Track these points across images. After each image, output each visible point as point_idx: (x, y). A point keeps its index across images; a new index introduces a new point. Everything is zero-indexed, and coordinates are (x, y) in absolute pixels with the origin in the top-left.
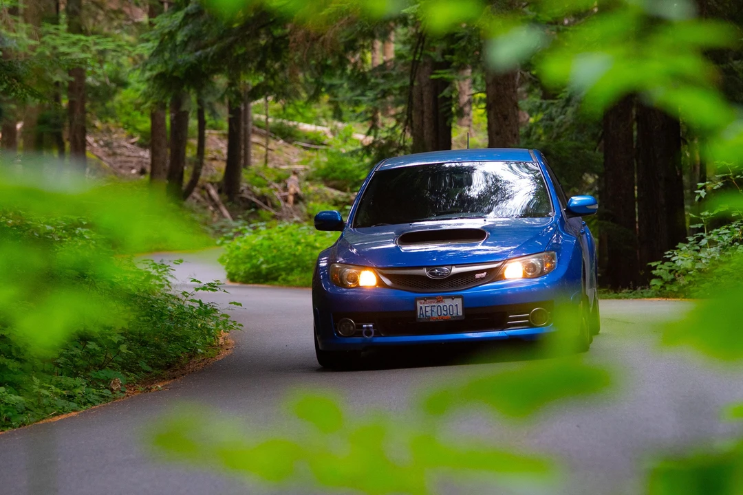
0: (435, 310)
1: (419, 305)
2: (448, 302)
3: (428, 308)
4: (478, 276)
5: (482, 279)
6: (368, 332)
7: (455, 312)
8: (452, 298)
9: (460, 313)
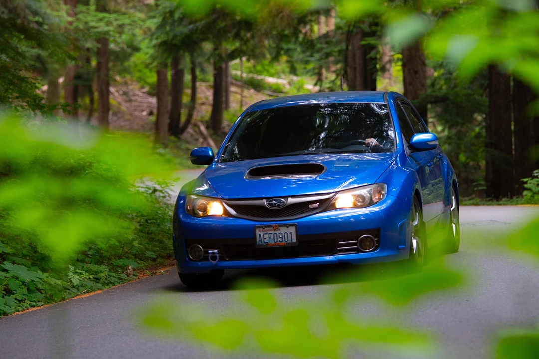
0: (272, 237)
1: (257, 233)
2: (283, 230)
3: (265, 236)
4: (311, 206)
5: (315, 209)
6: (214, 258)
7: (290, 239)
8: (287, 226)
9: (295, 240)
